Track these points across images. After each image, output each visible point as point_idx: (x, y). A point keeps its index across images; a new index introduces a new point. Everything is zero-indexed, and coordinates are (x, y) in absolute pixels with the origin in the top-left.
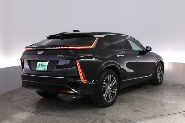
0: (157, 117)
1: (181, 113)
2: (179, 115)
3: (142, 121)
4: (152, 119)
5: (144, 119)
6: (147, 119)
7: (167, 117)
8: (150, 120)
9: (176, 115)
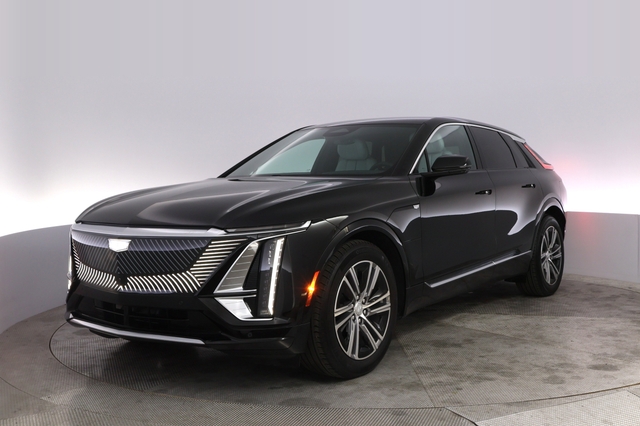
0: (549, 403)
1: (632, 388)
2: (624, 393)
3: (499, 414)
4: (534, 408)
5: (505, 407)
6: (514, 408)
7: (585, 403)
8: (525, 413)
9: (614, 395)
